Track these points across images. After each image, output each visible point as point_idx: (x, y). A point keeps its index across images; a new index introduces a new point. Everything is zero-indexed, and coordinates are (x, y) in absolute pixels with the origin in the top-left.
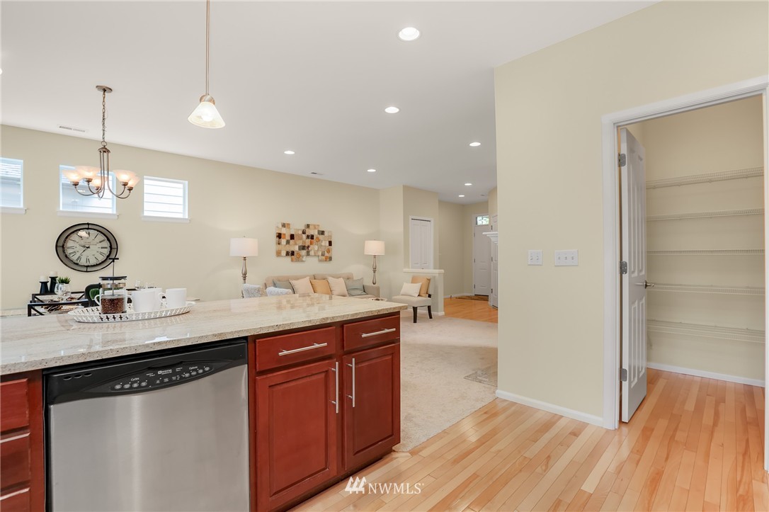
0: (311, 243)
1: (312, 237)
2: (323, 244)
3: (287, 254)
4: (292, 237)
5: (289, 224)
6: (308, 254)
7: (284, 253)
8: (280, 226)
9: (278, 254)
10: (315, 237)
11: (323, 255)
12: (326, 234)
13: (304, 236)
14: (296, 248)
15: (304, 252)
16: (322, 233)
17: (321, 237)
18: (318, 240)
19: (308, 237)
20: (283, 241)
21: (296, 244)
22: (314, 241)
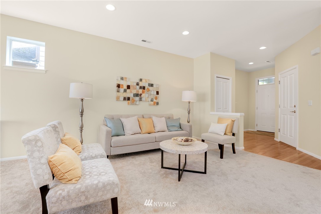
0: (143, 92)
1: (144, 88)
2: (152, 93)
3: (124, 99)
4: (129, 87)
5: (126, 78)
6: (141, 100)
7: (122, 99)
8: (120, 79)
9: (118, 99)
10: (146, 88)
11: (152, 101)
12: (154, 86)
13: (138, 87)
14: (131, 95)
15: (137, 98)
16: (152, 85)
17: (151, 88)
18: (148, 90)
19: (141, 88)
20: (122, 90)
21: (131, 92)
22: (146, 90)
